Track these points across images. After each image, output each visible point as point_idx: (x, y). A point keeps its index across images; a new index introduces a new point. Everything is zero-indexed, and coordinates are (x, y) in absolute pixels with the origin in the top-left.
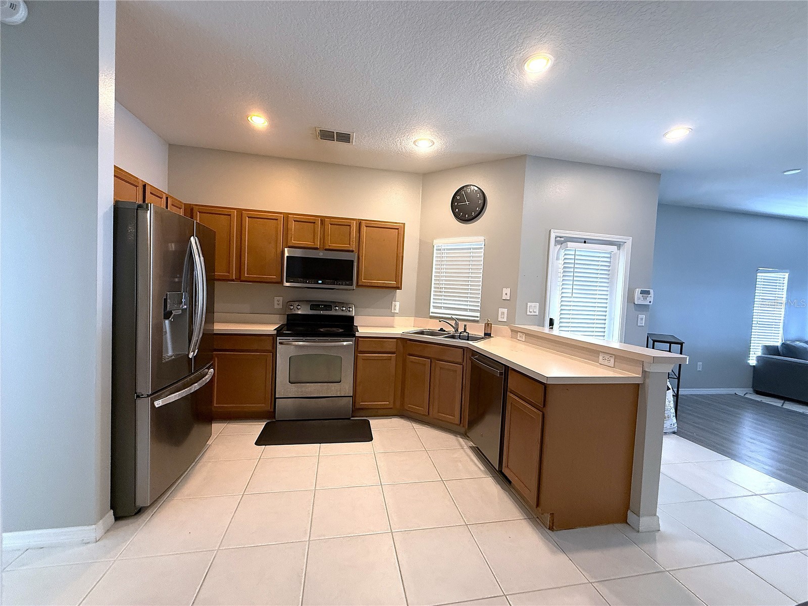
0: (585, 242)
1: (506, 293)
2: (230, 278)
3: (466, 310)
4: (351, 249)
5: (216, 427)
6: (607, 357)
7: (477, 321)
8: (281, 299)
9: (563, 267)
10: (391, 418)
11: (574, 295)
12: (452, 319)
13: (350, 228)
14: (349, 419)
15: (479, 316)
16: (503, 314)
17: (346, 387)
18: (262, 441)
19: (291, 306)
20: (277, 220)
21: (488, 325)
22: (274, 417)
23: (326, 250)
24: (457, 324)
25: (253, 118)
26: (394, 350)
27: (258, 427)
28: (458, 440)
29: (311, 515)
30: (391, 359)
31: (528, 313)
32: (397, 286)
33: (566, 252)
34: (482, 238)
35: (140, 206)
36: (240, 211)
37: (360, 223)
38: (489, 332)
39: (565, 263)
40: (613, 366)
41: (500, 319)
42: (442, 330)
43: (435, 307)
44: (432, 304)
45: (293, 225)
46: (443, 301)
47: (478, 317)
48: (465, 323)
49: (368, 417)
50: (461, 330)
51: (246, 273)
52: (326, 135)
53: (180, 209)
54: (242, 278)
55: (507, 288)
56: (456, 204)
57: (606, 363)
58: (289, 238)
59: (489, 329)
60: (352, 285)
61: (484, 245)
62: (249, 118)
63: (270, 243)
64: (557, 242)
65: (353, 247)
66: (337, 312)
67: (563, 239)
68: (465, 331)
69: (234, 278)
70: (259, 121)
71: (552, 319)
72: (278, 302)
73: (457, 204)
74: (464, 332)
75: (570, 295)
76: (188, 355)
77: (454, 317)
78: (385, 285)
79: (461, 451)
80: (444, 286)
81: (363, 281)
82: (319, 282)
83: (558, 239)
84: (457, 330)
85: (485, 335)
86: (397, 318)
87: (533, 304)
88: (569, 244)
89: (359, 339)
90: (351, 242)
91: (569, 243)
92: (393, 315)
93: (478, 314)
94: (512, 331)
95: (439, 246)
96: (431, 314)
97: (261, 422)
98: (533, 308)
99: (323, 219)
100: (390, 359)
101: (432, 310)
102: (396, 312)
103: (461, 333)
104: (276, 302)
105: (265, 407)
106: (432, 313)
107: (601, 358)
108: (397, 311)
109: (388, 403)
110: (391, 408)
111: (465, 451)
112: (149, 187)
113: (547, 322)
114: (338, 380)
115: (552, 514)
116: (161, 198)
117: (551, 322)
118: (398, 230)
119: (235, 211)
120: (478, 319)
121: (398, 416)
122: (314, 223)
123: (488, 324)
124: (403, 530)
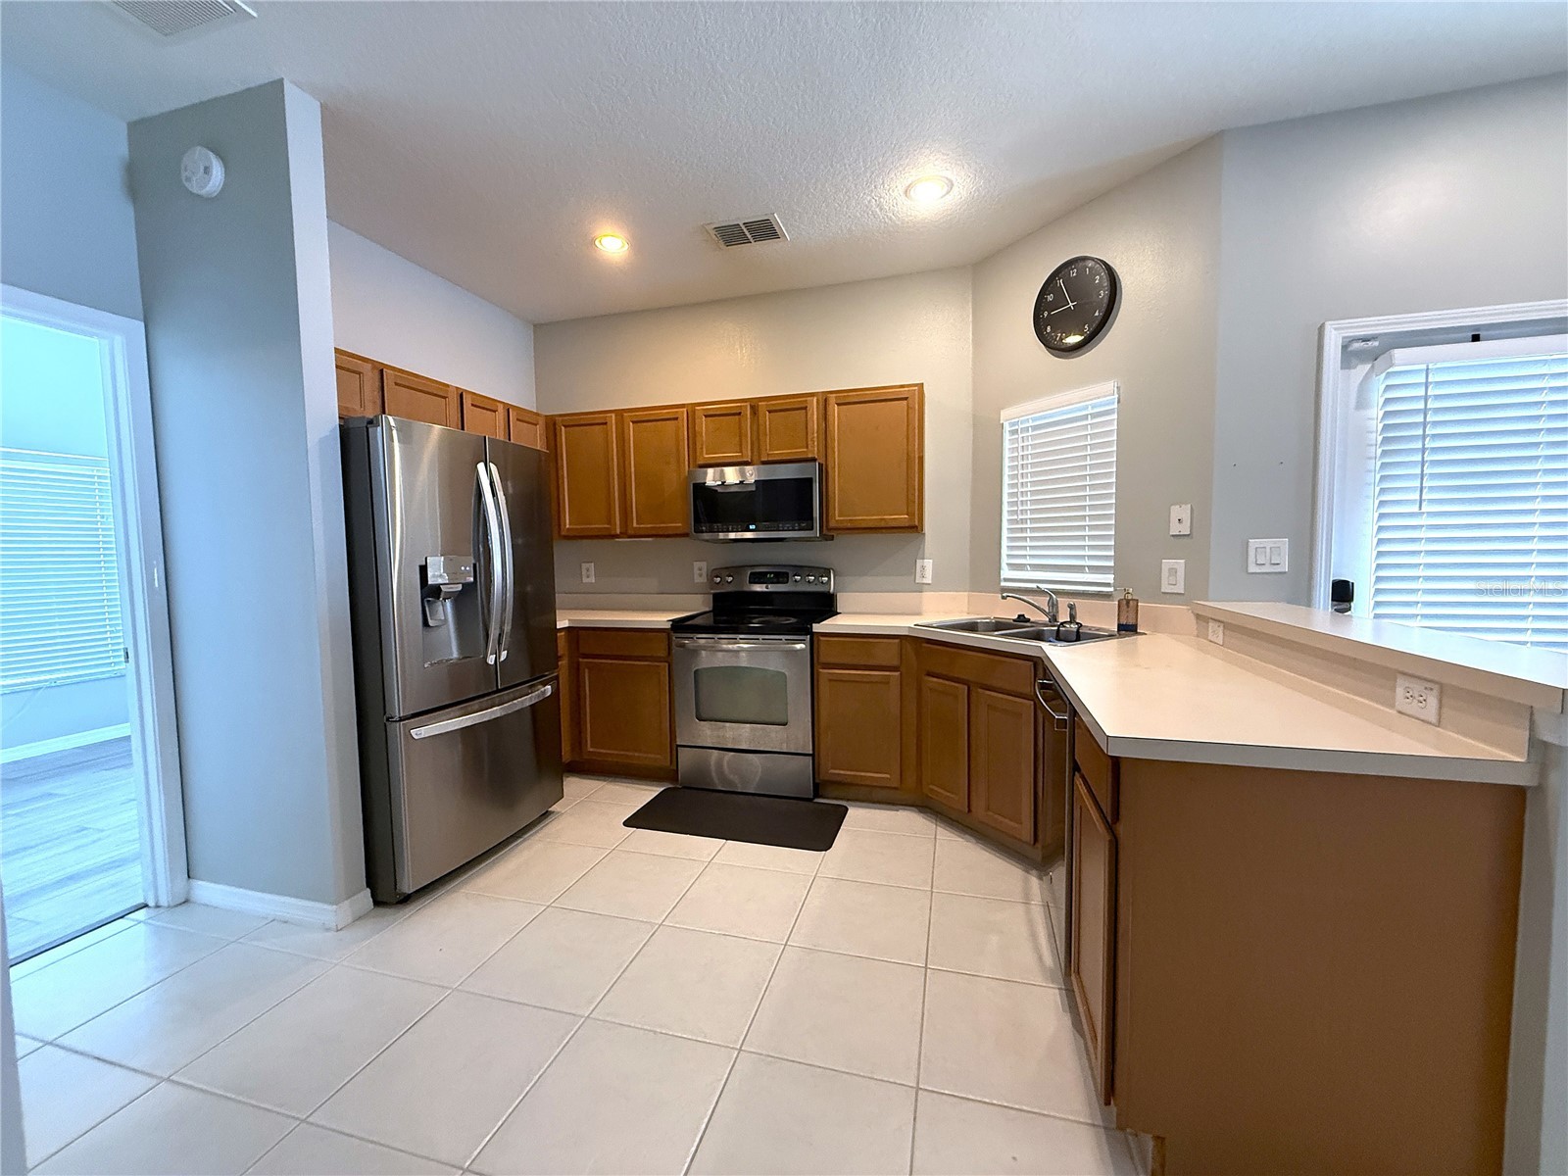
0: (1476, 338)
1: (1180, 518)
2: (613, 533)
3: (1080, 569)
4: (810, 456)
5: (573, 785)
6: (1417, 687)
7: (1107, 596)
8: (704, 565)
9: (1380, 426)
10: (897, 811)
11: (1426, 508)
12: (1039, 592)
13: (806, 413)
14: (810, 800)
15: (1112, 582)
16: (1174, 572)
17: (796, 735)
18: (640, 820)
19: (717, 577)
20: (677, 419)
21: (1127, 605)
22: (677, 780)
23: (764, 463)
24: (1053, 605)
25: (605, 240)
26: (895, 662)
27: (643, 795)
28: (1026, 882)
29: (622, 970)
30: (888, 683)
31: (1252, 568)
32: (912, 524)
33: (1391, 382)
34: (1110, 386)
35: (371, 422)
36: (620, 413)
37: (825, 399)
38: (1131, 622)
39: (1387, 414)
40: (1433, 719)
41: (1166, 588)
42: (1021, 618)
43: (1013, 567)
44: (1005, 560)
45: (703, 425)
46: (1029, 552)
47: (1108, 585)
48: (1072, 601)
49: (848, 800)
50: (1063, 617)
51: (635, 521)
52: (732, 235)
53: (536, 425)
54: (630, 532)
55: (1180, 503)
56: (1046, 315)
57: (1413, 707)
58: (698, 450)
59: (1132, 615)
60: (812, 529)
61: (1119, 402)
62: (597, 243)
63: (668, 463)
64: (1350, 355)
65: (814, 451)
66: (796, 584)
67: (1376, 344)
68: (1073, 617)
69: (618, 532)
70: (613, 245)
71: (1346, 583)
72: (700, 571)
73: (1049, 313)
74: (1070, 622)
75: (1415, 509)
76: (485, 658)
77: (1043, 586)
78: (883, 524)
79: (1021, 909)
80: (1029, 516)
81: (837, 517)
82: (751, 527)
83: (1357, 345)
84: (1054, 619)
85: (1119, 630)
86: (927, 595)
87: (1268, 543)
88: (1398, 354)
89: (821, 638)
90: (809, 442)
91: (1396, 351)
92: (920, 588)
93: (1110, 578)
94: (1198, 617)
95: (1013, 424)
96: (1003, 584)
97: (652, 785)
98: (1271, 553)
99: (754, 405)
100: (886, 682)
101: (1006, 573)
102: (925, 581)
103: (1062, 624)
104: (696, 572)
105: (661, 760)
106: (1006, 580)
107: (1400, 691)
108: (928, 580)
109: (888, 776)
110: (895, 788)
111: (1028, 912)
112: (469, 396)
113: (1323, 592)
114: (783, 721)
115: (1159, 1140)
116: (495, 411)
117: (1342, 593)
118: (908, 402)
119: (613, 415)
120: (1112, 589)
121: (912, 806)
122: (740, 413)
123: (1128, 601)
124: (764, 1052)
